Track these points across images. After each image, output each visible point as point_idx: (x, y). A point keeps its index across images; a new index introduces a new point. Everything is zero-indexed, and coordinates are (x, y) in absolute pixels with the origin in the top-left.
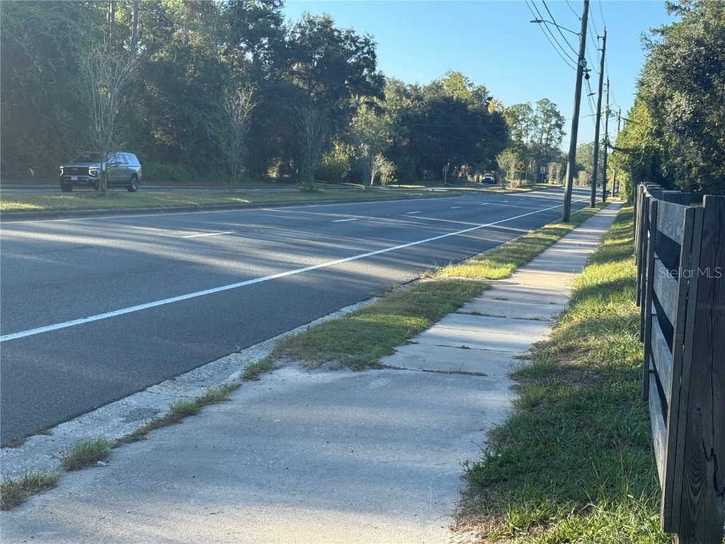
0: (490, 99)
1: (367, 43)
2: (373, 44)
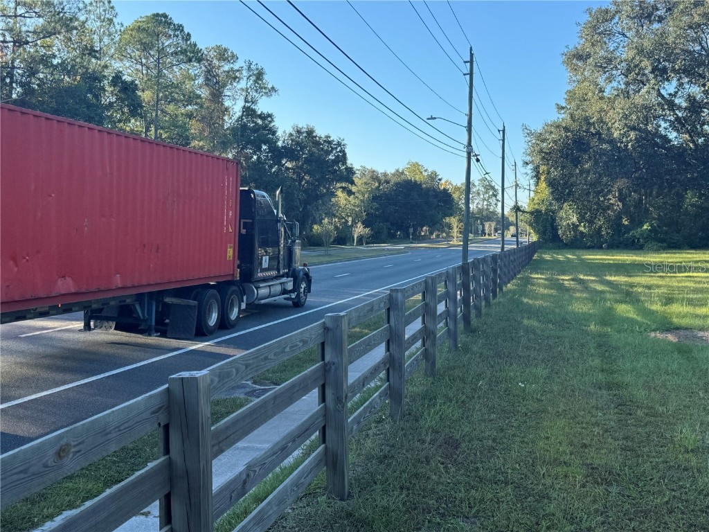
0: (440, 180)
1: (339, 144)
2: (344, 145)
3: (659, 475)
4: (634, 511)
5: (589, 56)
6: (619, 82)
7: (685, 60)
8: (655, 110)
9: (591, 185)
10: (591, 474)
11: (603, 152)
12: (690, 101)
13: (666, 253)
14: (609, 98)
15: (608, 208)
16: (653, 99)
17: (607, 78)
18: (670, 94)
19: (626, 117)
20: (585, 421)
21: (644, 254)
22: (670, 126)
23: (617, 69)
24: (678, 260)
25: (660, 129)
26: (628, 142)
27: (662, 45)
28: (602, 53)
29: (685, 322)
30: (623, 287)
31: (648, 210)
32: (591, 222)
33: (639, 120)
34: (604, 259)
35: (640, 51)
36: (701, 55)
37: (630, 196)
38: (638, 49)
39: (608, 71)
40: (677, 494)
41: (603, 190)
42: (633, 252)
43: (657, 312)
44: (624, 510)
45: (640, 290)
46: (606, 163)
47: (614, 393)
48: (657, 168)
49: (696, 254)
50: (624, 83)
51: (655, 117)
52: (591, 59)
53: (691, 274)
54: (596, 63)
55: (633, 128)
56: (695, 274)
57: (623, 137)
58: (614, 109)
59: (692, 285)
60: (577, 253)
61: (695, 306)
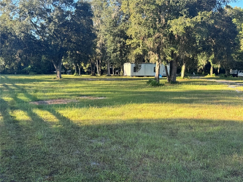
3: (29, 149)
4: (20, 163)
5: (5, 5)
6: (17, 16)
7: (39, 11)
8: (30, 27)
9: (9, 51)
10: (5, 153)
11: (13, 40)
12: (41, 25)
13: (36, 76)
14: (14, 21)
15: (15, 60)
16: (29, 23)
17: (13, 14)
18: (35, 22)
19: (20, 28)
20: (4, 135)
21: (29, 76)
22: (35, 33)
23: (16, 11)
24: (40, 78)
25: (32, 34)
26: (21, 37)
27: (31, 5)
28: (10, 4)
29: (41, 98)
30: (21, 87)
31: (30, 61)
32: (10, 64)
33: (25, 30)
34: (15, 78)
35: (24, 6)
36: (44, 10)
37: (23, 56)
38: (23, 5)
39: (13, 11)
40: (35, 155)
41: (13, 53)
42: (25, 75)
43: (32, 95)
44: (16, 163)
45: (27, 88)
46: (14, 44)
47: (16, 124)
48: (32, 47)
49: (46, 76)
50: (19, 16)
51: (30, 29)
52: (7, 6)
53: (44, 82)
54: (8, 8)
55: (23, 32)
56: (45, 82)
57: (19, 35)
58: (16, 25)
59: (44, 86)
60: (5, 76)
61: (44, 93)
